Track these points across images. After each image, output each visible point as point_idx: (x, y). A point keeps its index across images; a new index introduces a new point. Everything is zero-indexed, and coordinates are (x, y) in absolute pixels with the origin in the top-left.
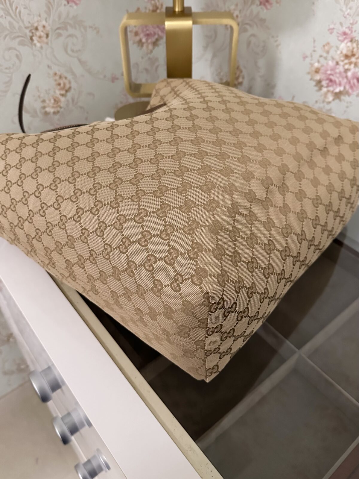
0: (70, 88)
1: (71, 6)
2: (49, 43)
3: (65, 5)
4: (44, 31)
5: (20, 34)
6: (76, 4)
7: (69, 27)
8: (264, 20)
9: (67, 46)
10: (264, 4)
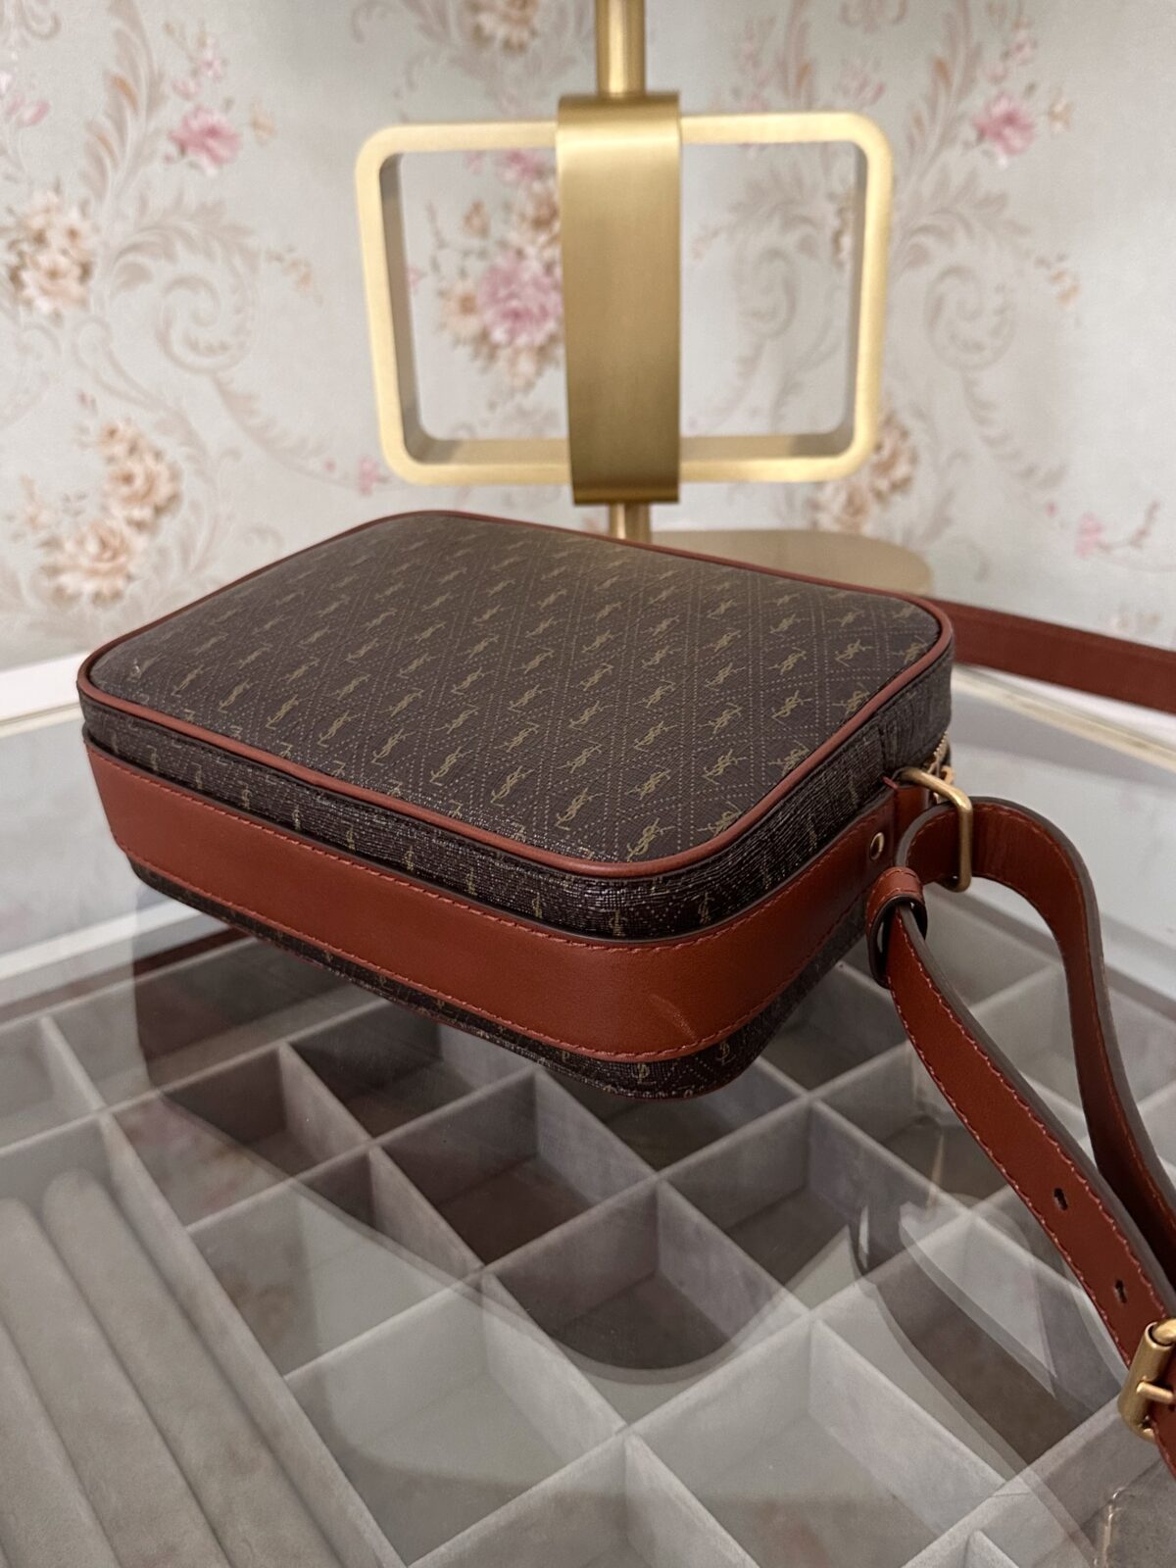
0: (174, 498)
1: (193, 165)
2: (92, 301)
3: (168, 159)
4: (72, 252)
6: (216, 159)
7: (179, 248)
8: (999, 201)
9: (168, 324)
10: (998, 136)
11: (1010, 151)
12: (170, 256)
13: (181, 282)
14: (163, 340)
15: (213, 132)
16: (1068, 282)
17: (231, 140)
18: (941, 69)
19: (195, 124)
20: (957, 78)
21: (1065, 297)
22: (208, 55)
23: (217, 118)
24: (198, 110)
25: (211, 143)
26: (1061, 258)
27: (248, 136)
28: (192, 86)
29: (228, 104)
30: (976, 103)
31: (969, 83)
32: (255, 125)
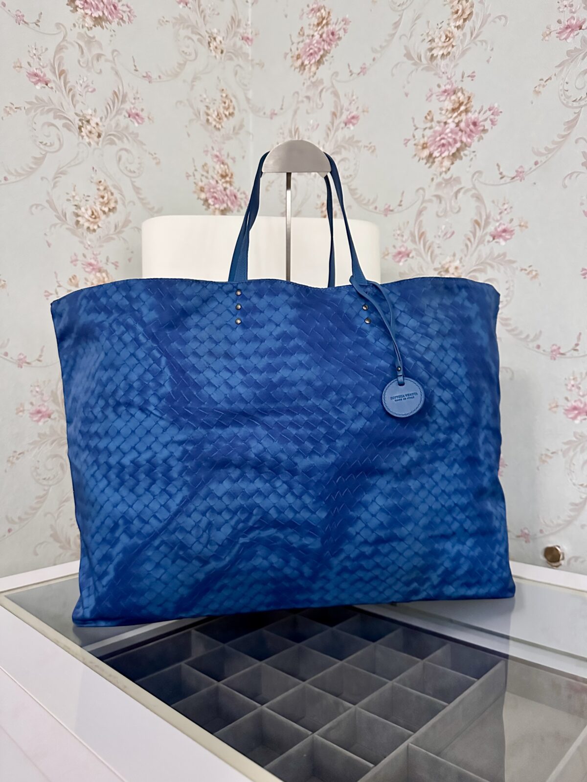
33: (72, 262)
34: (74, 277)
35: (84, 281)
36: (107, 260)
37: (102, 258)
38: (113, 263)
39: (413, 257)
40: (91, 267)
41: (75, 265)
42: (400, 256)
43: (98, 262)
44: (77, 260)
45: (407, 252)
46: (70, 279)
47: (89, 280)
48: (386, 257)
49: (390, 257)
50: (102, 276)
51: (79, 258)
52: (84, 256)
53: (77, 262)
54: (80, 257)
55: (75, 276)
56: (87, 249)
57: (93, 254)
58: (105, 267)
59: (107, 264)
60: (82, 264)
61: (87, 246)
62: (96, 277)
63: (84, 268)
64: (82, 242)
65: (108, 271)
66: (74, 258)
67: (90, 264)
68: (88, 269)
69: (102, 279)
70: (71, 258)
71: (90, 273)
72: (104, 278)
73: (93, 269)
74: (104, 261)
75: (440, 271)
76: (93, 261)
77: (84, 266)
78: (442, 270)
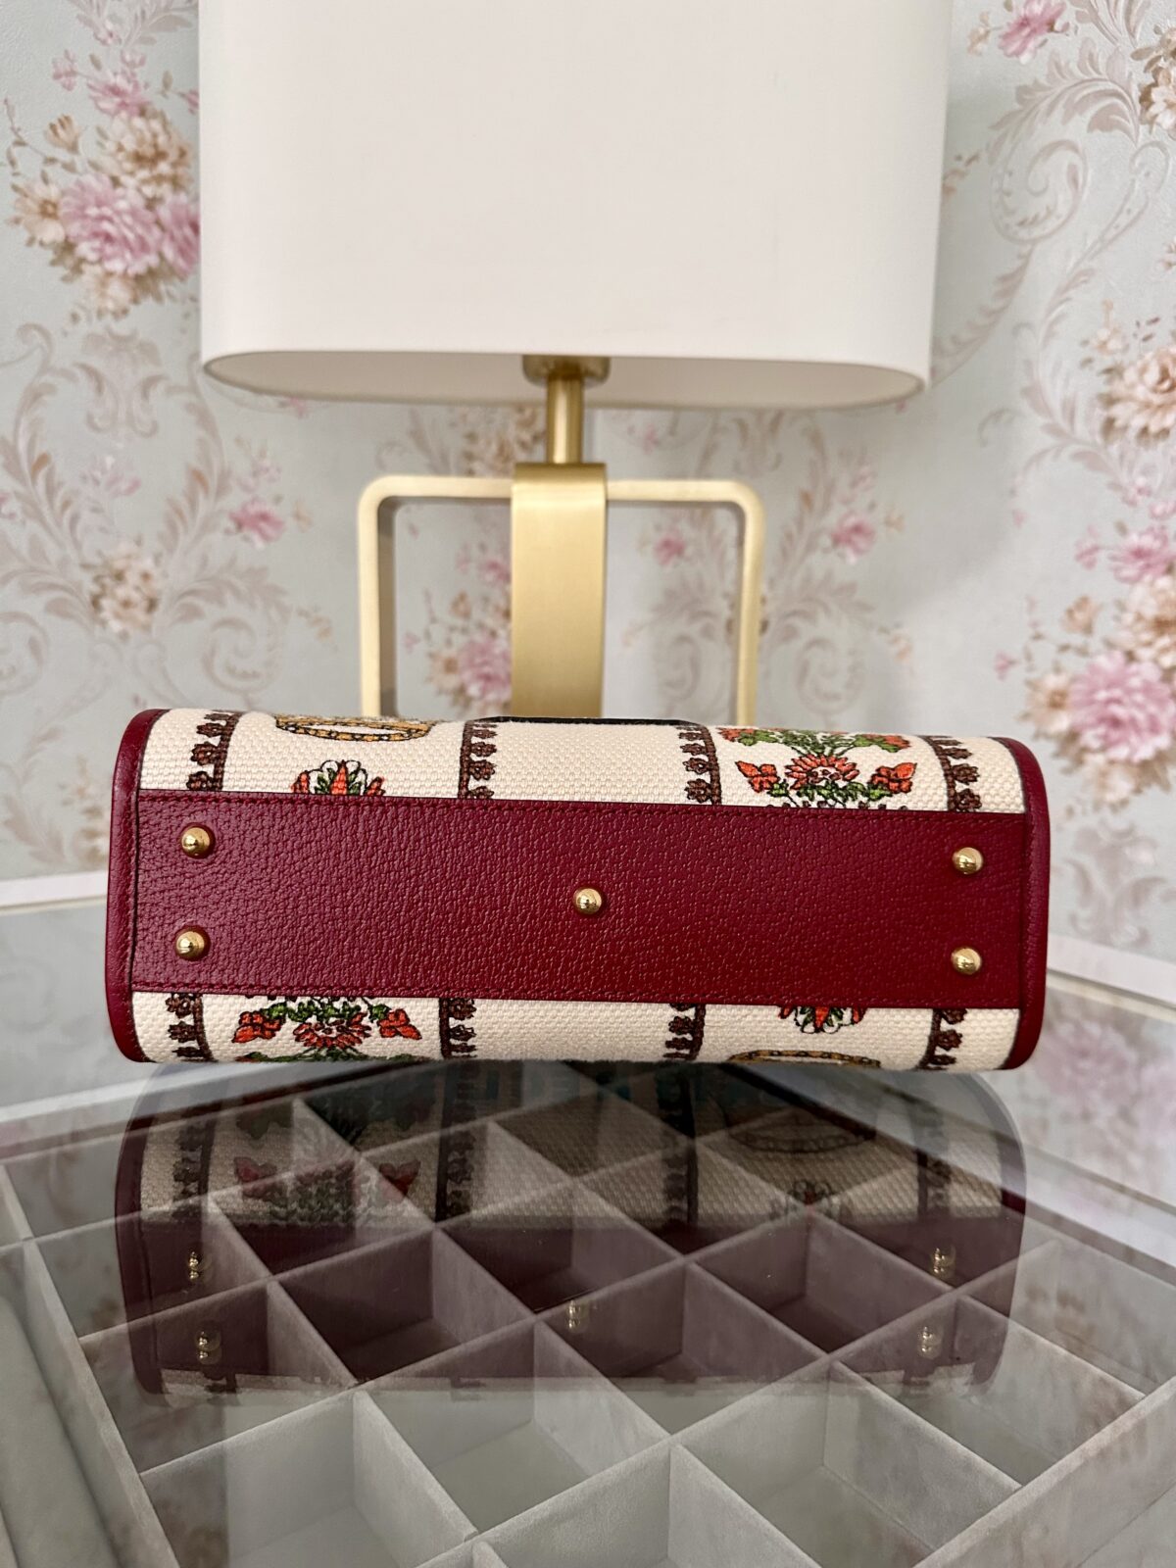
1: (246, 539)
2: (154, 627)
3: (227, 532)
4: (144, 590)
5: (61, 581)
6: (265, 538)
7: (229, 597)
8: (851, 588)
9: (213, 653)
10: (849, 541)
11: (858, 551)
12: (221, 603)
13: (226, 622)
14: (207, 664)
15: (264, 517)
16: (902, 644)
17: (278, 525)
18: (806, 499)
19: (253, 510)
20: (818, 503)
21: (902, 654)
22: (267, 463)
23: (268, 507)
24: (253, 501)
25: (263, 525)
26: (898, 626)
27: (291, 523)
28: (251, 482)
29: (278, 500)
30: (833, 519)
31: (827, 506)
32: (298, 516)
33: (57, 76)
34: (65, 122)
35: (98, 138)
36: (166, 84)
37: (149, 76)
38: (183, 95)
39: (1066, 26)
40: (117, 100)
41: (69, 88)
42: (1027, 31)
43: (136, 86)
44: (72, 73)
45: (1047, 16)
46: (53, 127)
47: (109, 134)
48: (980, 46)
49: (990, 47)
50: (150, 129)
51: (78, 68)
52: (96, 63)
53: (73, 80)
54: (83, 66)
55: (67, 118)
56: (104, 42)
57: (123, 60)
58: (158, 103)
59: (163, 94)
60: (90, 87)
61: (103, 35)
62: (132, 129)
63: (95, 100)
64: (88, 23)
65: (169, 117)
66: (64, 66)
67: (115, 91)
68: (105, 104)
69: (148, 136)
70: (55, 66)
71: (114, 114)
72: (155, 136)
73: (123, 105)
74: (157, 84)
75: (1154, 54)
76: (120, 82)
77: (95, 94)
78: (1161, 52)
